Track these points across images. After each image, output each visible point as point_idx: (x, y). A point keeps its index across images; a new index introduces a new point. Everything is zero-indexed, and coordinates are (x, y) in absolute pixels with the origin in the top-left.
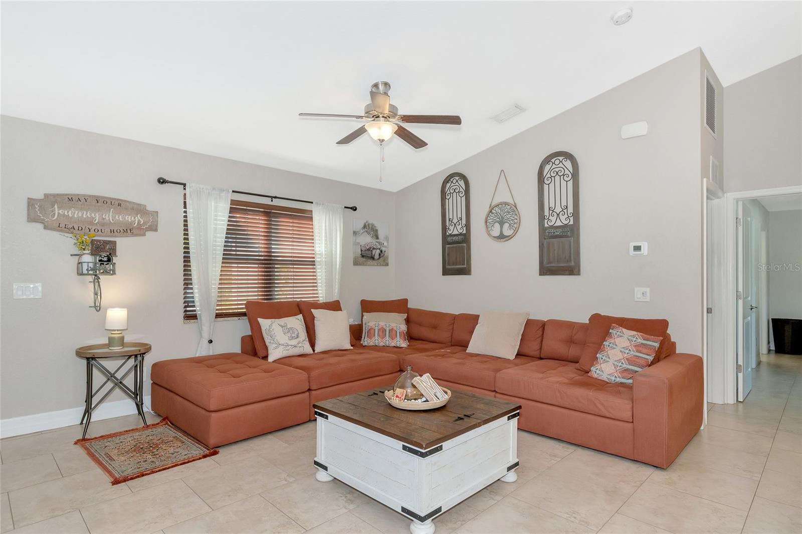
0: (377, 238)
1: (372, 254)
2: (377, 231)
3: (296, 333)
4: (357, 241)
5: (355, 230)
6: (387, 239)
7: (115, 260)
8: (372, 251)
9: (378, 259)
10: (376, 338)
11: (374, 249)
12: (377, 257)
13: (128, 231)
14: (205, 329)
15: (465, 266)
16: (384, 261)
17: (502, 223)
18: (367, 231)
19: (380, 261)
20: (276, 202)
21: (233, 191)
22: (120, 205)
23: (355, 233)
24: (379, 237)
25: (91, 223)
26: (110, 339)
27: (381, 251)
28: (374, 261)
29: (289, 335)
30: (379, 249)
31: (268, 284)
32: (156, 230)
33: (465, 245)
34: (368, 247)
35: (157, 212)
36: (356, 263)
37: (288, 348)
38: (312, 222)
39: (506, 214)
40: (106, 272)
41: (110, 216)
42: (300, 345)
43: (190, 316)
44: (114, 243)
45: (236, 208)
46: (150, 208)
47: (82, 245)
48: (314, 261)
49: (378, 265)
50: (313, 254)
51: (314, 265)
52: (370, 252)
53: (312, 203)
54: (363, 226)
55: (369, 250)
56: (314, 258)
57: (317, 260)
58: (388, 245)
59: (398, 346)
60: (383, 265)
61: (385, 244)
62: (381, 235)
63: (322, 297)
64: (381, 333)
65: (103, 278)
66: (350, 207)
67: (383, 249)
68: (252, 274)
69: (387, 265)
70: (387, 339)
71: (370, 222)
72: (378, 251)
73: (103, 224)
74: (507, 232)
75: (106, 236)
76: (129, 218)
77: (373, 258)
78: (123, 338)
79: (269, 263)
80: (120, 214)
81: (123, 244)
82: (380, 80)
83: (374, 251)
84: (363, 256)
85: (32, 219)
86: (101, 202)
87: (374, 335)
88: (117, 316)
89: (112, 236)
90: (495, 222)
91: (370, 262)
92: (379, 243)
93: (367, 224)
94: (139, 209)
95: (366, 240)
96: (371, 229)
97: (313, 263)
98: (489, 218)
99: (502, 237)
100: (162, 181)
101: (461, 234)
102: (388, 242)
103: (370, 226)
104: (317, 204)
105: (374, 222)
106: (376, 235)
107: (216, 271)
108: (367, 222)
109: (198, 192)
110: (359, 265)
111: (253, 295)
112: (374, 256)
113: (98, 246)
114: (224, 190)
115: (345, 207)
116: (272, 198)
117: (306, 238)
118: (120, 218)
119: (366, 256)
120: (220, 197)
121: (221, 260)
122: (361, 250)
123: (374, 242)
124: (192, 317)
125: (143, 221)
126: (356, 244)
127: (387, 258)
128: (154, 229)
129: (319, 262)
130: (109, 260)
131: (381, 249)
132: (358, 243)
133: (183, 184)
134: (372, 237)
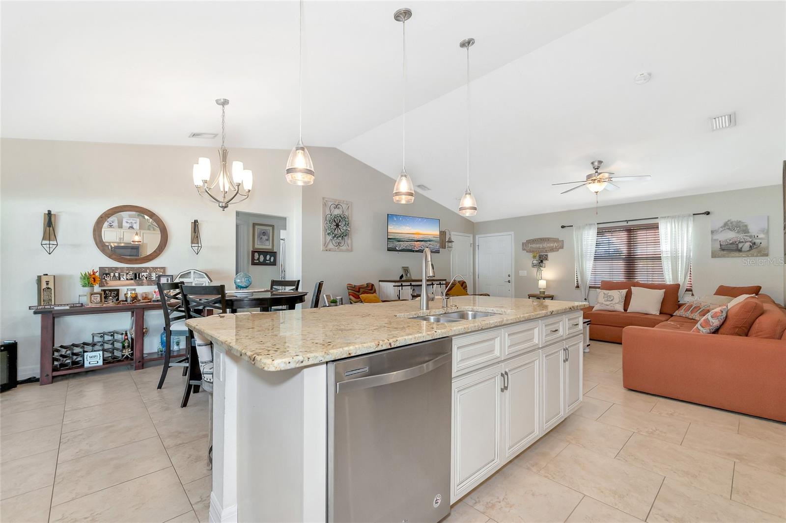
0: (747, 232)
1: (738, 246)
2: (746, 226)
4: (714, 238)
5: (713, 230)
7: (544, 262)
8: (737, 244)
9: (748, 251)
11: (740, 242)
13: (552, 250)
16: (760, 252)
18: (729, 229)
19: (751, 252)
20: (630, 223)
21: (598, 224)
22: (549, 240)
23: (712, 232)
25: (540, 249)
27: (754, 244)
28: (741, 253)
30: (750, 242)
31: (630, 272)
34: (731, 242)
36: (714, 255)
38: (658, 230)
40: (541, 266)
41: (546, 245)
44: (547, 255)
45: (600, 232)
46: (560, 239)
47: (534, 257)
48: (661, 257)
49: (748, 256)
50: (660, 252)
51: (661, 259)
52: (734, 246)
53: (658, 218)
54: (722, 224)
55: (732, 244)
56: (660, 254)
57: (663, 255)
58: (767, 236)
60: (758, 256)
61: (761, 236)
62: (754, 229)
63: (669, 281)
66: (702, 212)
67: (758, 241)
71: (734, 220)
72: (747, 245)
73: (544, 248)
75: (544, 253)
76: (552, 245)
77: (740, 250)
78: (545, 291)
80: (549, 243)
81: (551, 255)
83: (740, 245)
84: (723, 250)
85: (523, 249)
86: (543, 240)
88: (542, 283)
91: (737, 254)
92: (751, 237)
94: (556, 240)
95: (730, 236)
97: (659, 258)
100: (563, 227)
102: (766, 234)
103: (735, 224)
104: (662, 218)
105: (739, 220)
106: (745, 230)
107: (589, 264)
108: (728, 221)
109: (579, 228)
110: (719, 257)
111: (620, 278)
112: (741, 248)
113: (540, 257)
114: (591, 224)
115: (694, 214)
116: (627, 221)
117: (657, 242)
118: (549, 245)
119: (730, 249)
120: (590, 228)
121: (593, 260)
122: (721, 245)
123: (741, 236)
124: (578, 287)
125: (558, 245)
126: (713, 240)
127: (767, 248)
128: (562, 247)
129: (665, 257)
130: (542, 261)
131: (753, 242)
132: (716, 240)
133: (572, 226)
134: (738, 232)
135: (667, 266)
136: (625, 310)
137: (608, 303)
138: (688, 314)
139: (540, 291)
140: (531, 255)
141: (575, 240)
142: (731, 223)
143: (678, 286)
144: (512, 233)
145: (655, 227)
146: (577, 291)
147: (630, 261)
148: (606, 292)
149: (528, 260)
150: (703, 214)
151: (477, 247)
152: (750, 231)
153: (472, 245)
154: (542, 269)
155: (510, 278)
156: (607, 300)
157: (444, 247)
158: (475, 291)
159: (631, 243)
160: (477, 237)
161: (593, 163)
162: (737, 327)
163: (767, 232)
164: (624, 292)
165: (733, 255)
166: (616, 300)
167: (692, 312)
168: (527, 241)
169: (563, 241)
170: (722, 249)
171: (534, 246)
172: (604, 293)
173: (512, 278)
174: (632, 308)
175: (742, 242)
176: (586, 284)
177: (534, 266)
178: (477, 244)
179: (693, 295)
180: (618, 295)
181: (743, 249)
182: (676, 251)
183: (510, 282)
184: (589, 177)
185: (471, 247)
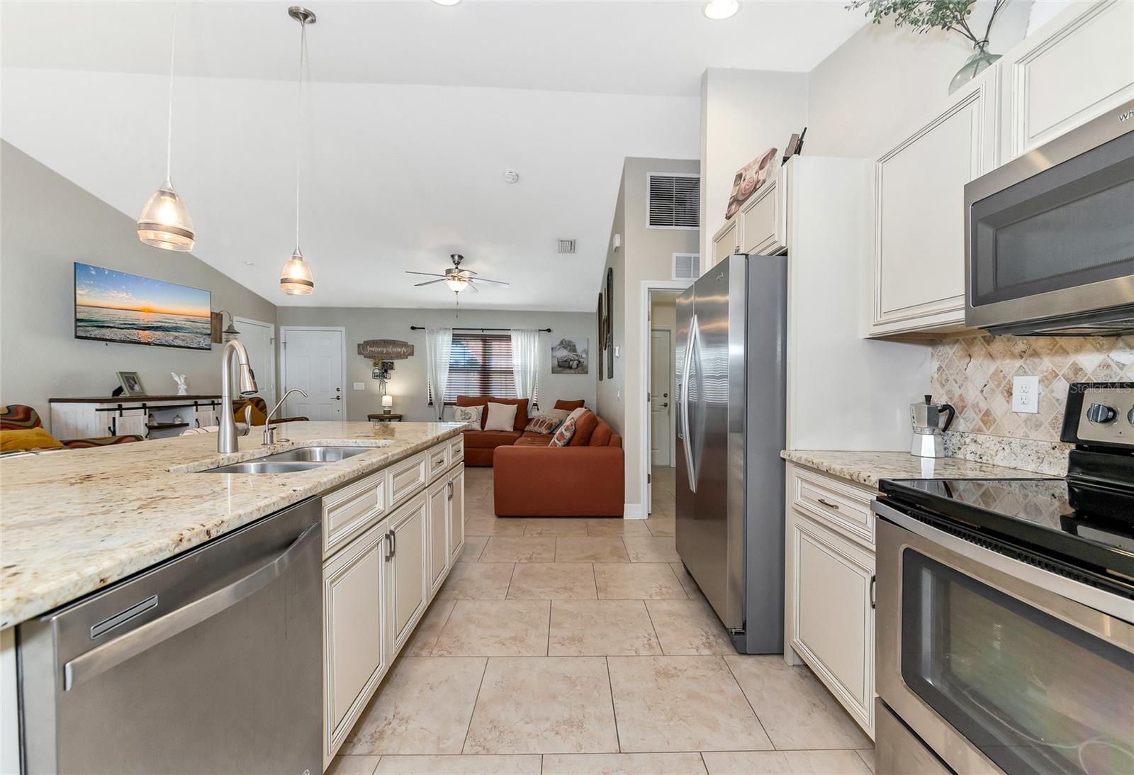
0: (575, 351)
1: (569, 365)
2: (575, 346)
3: (470, 416)
4: (553, 355)
5: (553, 347)
7: (389, 372)
8: (569, 361)
9: (576, 368)
11: (571, 360)
12: (575, 365)
13: (400, 356)
14: (437, 411)
16: (583, 370)
18: (564, 347)
19: (577, 370)
20: (486, 333)
21: (453, 329)
22: (395, 343)
23: (552, 349)
24: (577, 350)
25: (382, 354)
27: (580, 362)
28: (571, 371)
29: (464, 417)
30: (577, 361)
34: (565, 359)
36: (554, 372)
38: (511, 342)
40: (385, 378)
41: (390, 349)
42: (473, 424)
44: (392, 363)
45: (457, 339)
46: (410, 344)
47: (375, 364)
48: (513, 371)
49: (575, 374)
50: (512, 365)
51: (513, 373)
52: (567, 364)
53: (510, 330)
54: (559, 342)
55: (566, 361)
56: (512, 368)
57: (515, 369)
58: (587, 357)
60: (582, 374)
61: (584, 356)
62: (579, 349)
63: (520, 396)
66: (545, 329)
67: (582, 360)
69: (587, 373)
71: (567, 339)
72: (575, 363)
73: (388, 353)
75: (388, 360)
76: (399, 350)
77: (570, 368)
78: (390, 411)
80: (395, 348)
81: (397, 363)
83: (571, 363)
85: (359, 354)
86: (386, 343)
88: (387, 400)
89: (390, 360)
91: (568, 371)
92: (577, 356)
94: (404, 344)
95: (563, 353)
96: (568, 345)
97: (511, 372)
100: (413, 328)
102: (587, 354)
103: (568, 343)
104: (514, 330)
105: (571, 339)
106: (573, 349)
107: (444, 377)
108: (563, 340)
109: (432, 332)
110: (557, 373)
111: (475, 393)
112: (571, 366)
113: (384, 364)
114: (446, 329)
115: (540, 331)
116: (483, 330)
117: (509, 355)
118: (395, 350)
119: (563, 366)
120: (445, 333)
121: (448, 371)
122: (558, 362)
123: (571, 355)
124: (431, 403)
125: (406, 350)
126: (553, 357)
127: (587, 367)
128: (412, 354)
129: (516, 371)
130: (386, 371)
131: (579, 360)
132: (555, 357)
133: (424, 328)
134: (570, 351)
135: (518, 379)
136: (483, 426)
138: (537, 429)
139: (384, 411)
140: (371, 362)
141: (427, 346)
142: (565, 342)
143: (527, 400)
144: (343, 329)
145: (508, 338)
146: (431, 409)
147: (485, 372)
148: (463, 408)
149: (367, 368)
150: (546, 331)
151: (282, 346)
153: (273, 341)
154: (386, 380)
155: (339, 394)
156: (465, 419)
157: (218, 340)
158: (281, 415)
159: (486, 354)
160: (282, 329)
161: (453, 256)
162: (583, 438)
163: (586, 352)
164: (481, 408)
165: (566, 371)
166: (474, 418)
167: (539, 427)
168: (364, 342)
169: (413, 346)
170: (559, 366)
171: (375, 349)
172: (461, 411)
173: (343, 394)
174: (490, 425)
176: (441, 400)
177: (375, 376)
178: (282, 341)
179: (538, 409)
180: (475, 411)
181: (573, 367)
182: (526, 365)
183: (339, 399)
184: (449, 271)
185: (271, 343)
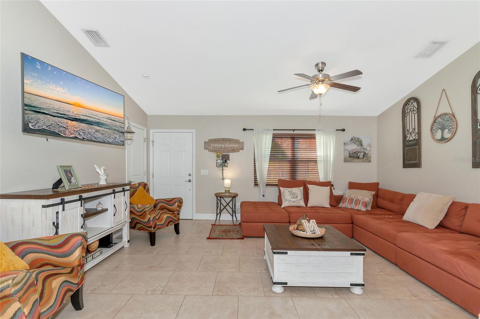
0: (362, 145)
1: (357, 155)
2: (361, 141)
3: (296, 195)
4: (346, 148)
5: (345, 142)
6: (370, 146)
7: (228, 161)
8: (357, 153)
9: (362, 158)
10: (347, 203)
11: (359, 152)
12: (361, 156)
13: (234, 150)
14: (262, 190)
15: (417, 162)
16: (367, 159)
17: (443, 129)
18: (353, 142)
19: (363, 159)
20: (296, 132)
21: (273, 130)
22: (230, 141)
23: (345, 144)
25: (222, 148)
26: (225, 191)
27: (365, 153)
28: (359, 160)
29: (292, 196)
30: (363, 152)
31: (293, 171)
32: (243, 149)
33: (417, 147)
34: (354, 152)
35: (243, 142)
36: (345, 161)
37: (290, 202)
38: (315, 139)
39: (446, 122)
40: (225, 166)
41: (227, 145)
42: (297, 201)
43: (256, 184)
44: (229, 155)
45: (275, 137)
46: (241, 141)
47: (218, 157)
48: (317, 160)
49: (362, 162)
50: (316, 156)
51: (317, 162)
52: (356, 154)
53: (315, 130)
54: (350, 139)
55: (355, 153)
56: (316, 158)
57: (318, 159)
58: (371, 149)
59: (359, 209)
60: (366, 162)
61: (368, 149)
62: (365, 143)
63: (322, 179)
64: (350, 201)
65: (224, 168)
66: (340, 129)
67: (367, 152)
68: (286, 167)
69: (370, 161)
70: (353, 205)
71: (356, 136)
72: (362, 154)
73: (225, 148)
74: (447, 135)
75: (226, 153)
76: (234, 146)
77: (358, 158)
78: (229, 191)
79: (294, 162)
80: (230, 144)
81: (232, 155)
82: (320, 61)
83: (359, 154)
84: (350, 157)
85: (206, 148)
86: (225, 140)
87: (346, 202)
88: (227, 182)
89: (227, 153)
90: (438, 129)
91: (357, 160)
92: (363, 149)
93: (353, 138)
94: (237, 142)
95: (353, 147)
96: (357, 141)
97: (316, 161)
98: (433, 127)
99: (443, 140)
100: (244, 130)
101: (414, 139)
103: (356, 139)
104: (318, 130)
105: (358, 137)
108: (353, 137)
109: (259, 132)
110: (348, 162)
111: (286, 177)
112: (359, 156)
113: (223, 156)
114: (269, 130)
115: (337, 130)
116: (294, 130)
117: (313, 149)
118: (230, 146)
119: (353, 156)
120: (267, 133)
121: (268, 160)
122: (349, 153)
123: (359, 148)
125: (238, 146)
126: (345, 150)
127: (370, 157)
128: (242, 149)
129: (319, 160)
130: (226, 161)
131: (364, 152)
132: (347, 150)
133: (253, 130)
134: (358, 145)
135: (321, 167)
136: (306, 205)
137: (294, 200)
140: (214, 154)
142: (355, 138)
143: (330, 183)
144: (194, 131)
145: (312, 137)
146: (256, 188)
149: (212, 158)
150: (341, 130)
151: (151, 143)
152: (363, 145)
153: (146, 140)
155: (190, 178)
156: (294, 198)
159: (294, 148)
160: (151, 131)
164: (301, 188)
165: (355, 160)
168: (209, 140)
171: (217, 145)
172: (289, 192)
173: (194, 178)
174: (312, 203)
175: (360, 152)
176: (264, 182)
177: (218, 165)
178: (151, 140)
179: (334, 189)
181: (360, 157)
182: (327, 156)
183: (190, 182)
185: (145, 142)
